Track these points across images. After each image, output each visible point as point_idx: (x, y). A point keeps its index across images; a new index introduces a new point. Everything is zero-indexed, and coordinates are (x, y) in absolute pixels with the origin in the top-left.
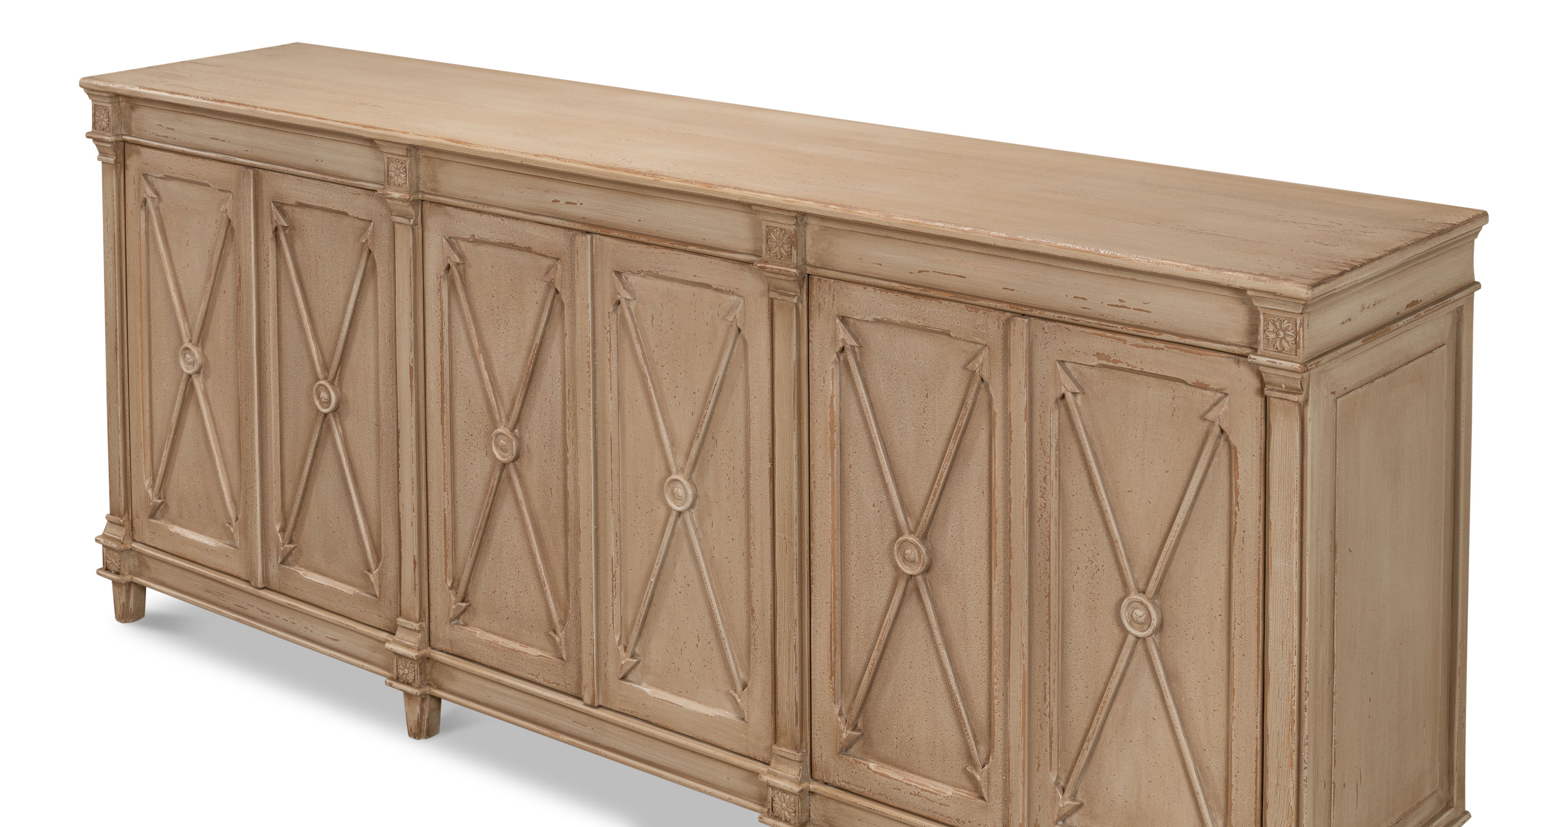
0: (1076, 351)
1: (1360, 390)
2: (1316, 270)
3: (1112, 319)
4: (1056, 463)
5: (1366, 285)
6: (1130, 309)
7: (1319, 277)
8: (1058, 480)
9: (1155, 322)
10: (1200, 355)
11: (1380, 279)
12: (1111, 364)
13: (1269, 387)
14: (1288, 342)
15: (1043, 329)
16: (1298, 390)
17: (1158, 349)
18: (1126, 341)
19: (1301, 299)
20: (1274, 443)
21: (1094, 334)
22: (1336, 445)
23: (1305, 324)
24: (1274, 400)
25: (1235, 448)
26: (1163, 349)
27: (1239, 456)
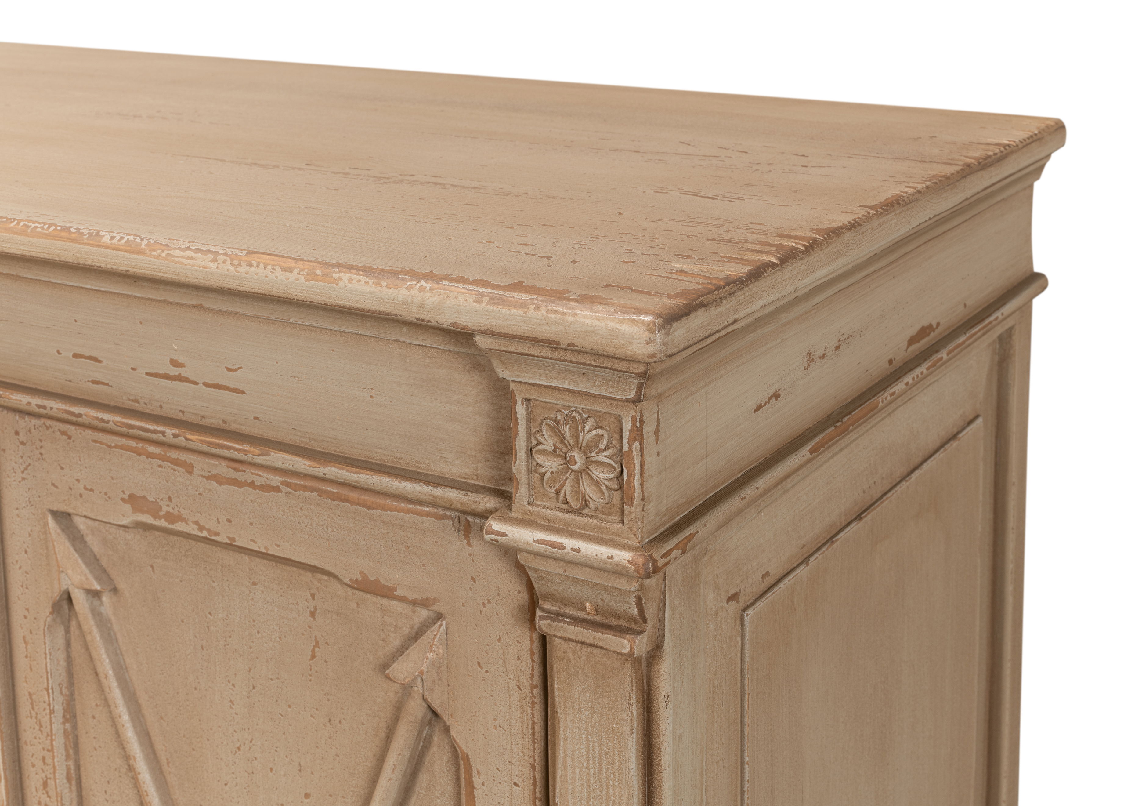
0: (86, 489)
1: (802, 571)
2: (678, 266)
3: (158, 412)
4: (67, 750)
5: (817, 299)
6: (196, 383)
7: (689, 286)
8: (74, 788)
9: (256, 418)
10: (369, 508)
11: (851, 280)
12: (163, 523)
13: (548, 606)
14: (597, 483)
15: (17, 433)
16: (631, 619)
17: (266, 488)
18: (192, 466)
19: (633, 360)
20: (565, 762)
21: (122, 447)
22: (742, 732)
23: (648, 430)
24: (565, 645)
25: (467, 759)
26: (277, 489)
27: (477, 781)
